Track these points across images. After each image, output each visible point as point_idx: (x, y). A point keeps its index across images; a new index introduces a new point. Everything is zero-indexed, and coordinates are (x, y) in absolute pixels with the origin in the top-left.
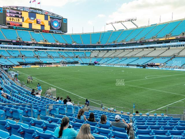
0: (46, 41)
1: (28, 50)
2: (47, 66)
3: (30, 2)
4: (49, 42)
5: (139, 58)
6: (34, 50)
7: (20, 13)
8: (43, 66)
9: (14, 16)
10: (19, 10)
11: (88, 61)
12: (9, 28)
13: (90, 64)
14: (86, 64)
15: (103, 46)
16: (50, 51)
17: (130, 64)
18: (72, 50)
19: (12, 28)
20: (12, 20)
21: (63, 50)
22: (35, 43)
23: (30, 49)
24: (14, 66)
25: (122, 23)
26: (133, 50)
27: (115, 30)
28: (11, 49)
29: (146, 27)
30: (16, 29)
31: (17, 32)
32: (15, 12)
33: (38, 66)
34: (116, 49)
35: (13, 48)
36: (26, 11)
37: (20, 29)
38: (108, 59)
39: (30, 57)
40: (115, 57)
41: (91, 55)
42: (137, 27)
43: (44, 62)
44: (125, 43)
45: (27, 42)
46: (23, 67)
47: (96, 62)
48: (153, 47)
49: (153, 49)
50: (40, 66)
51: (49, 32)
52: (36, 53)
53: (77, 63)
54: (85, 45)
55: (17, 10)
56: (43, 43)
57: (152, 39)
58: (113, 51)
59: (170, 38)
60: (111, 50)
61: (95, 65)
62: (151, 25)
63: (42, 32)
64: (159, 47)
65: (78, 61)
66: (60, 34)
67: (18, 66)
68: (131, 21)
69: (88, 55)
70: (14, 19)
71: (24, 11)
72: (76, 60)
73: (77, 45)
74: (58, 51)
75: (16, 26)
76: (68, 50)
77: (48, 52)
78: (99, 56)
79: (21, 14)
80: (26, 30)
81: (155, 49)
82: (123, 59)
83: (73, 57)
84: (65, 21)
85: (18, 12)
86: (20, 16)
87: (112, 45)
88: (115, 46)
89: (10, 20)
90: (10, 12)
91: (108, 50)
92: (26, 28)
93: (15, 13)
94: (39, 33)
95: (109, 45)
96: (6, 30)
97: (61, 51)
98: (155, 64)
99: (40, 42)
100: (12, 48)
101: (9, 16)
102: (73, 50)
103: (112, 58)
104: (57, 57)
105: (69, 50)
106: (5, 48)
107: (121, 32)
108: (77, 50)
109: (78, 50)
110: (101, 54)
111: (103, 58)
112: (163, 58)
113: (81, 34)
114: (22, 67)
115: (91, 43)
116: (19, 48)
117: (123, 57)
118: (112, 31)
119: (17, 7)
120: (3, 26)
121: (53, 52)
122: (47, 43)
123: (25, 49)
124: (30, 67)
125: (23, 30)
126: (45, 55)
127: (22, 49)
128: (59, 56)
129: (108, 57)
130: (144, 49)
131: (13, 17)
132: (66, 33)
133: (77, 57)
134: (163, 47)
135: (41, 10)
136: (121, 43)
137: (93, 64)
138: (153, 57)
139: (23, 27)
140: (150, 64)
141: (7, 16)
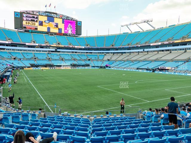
0: (59, 44)
1: (42, 52)
2: (57, 68)
3: (46, 6)
4: (62, 45)
5: (151, 61)
6: (47, 52)
8: (53, 68)
10: (35, 15)
11: (100, 64)
13: (101, 67)
14: (97, 67)
15: (117, 49)
16: (63, 53)
17: (140, 68)
18: (85, 53)
19: (28, 31)
20: (28, 24)
21: (76, 52)
22: (48, 45)
23: (44, 51)
25: (138, 24)
26: (148, 53)
27: (131, 32)
28: (26, 52)
29: (163, 29)
30: (32, 32)
31: (32, 35)
32: (31, 16)
33: (48, 68)
34: (130, 52)
35: (28, 51)
36: (41, 15)
37: (35, 33)
38: (120, 62)
39: (43, 60)
40: (127, 60)
41: (104, 58)
42: (154, 29)
43: (55, 64)
44: (139, 46)
46: (34, 69)
47: (108, 65)
48: (168, 50)
49: (169, 52)
50: (50, 68)
51: (63, 35)
52: (49, 55)
53: (88, 65)
54: (98, 48)
55: (33, 14)
56: (55, 46)
57: (168, 41)
58: (127, 54)
59: (186, 40)
60: (125, 53)
61: (106, 68)
62: (169, 26)
63: (56, 35)
64: (175, 50)
65: (90, 64)
66: (74, 37)
67: (29, 67)
68: (147, 22)
69: (101, 58)
70: (30, 22)
71: (39, 15)
72: (88, 62)
73: (90, 47)
74: (71, 53)
75: (31, 29)
76: (81, 53)
77: (61, 54)
78: (112, 59)
80: (41, 33)
81: (171, 52)
82: (135, 62)
83: (85, 60)
84: (79, 24)
85: (34, 16)
87: (126, 48)
88: (129, 49)
89: (26, 24)
90: (26, 17)
91: (122, 53)
92: (41, 31)
94: (53, 35)
95: (123, 48)
96: (22, 34)
97: (74, 53)
98: (166, 68)
99: (53, 44)
100: (26, 50)
101: (26, 20)
102: (87, 53)
103: (125, 61)
104: (69, 60)
105: (83, 53)
106: (20, 50)
107: (137, 34)
108: (90, 53)
109: (92, 53)
110: (115, 57)
111: (115, 61)
112: (176, 62)
113: (95, 37)
114: (32, 69)
115: (105, 46)
116: (33, 51)
117: (135, 61)
118: (128, 33)
119: (33, 12)
120: (20, 29)
121: (66, 54)
122: (60, 46)
123: (39, 51)
124: (40, 69)
125: (38, 33)
126: (57, 58)
127: (36, 51)
128: (71, 59)
129: (120, 61)
130: (159, 52)
131: (29, 21)
132: (80, 36)
133: (89, 60)
134: (179, 50)
135: (56, 14)
136: (135, 46)
137: (104, 67)
138: (166, 60)
140: (161, 68)
141: (24, 20)
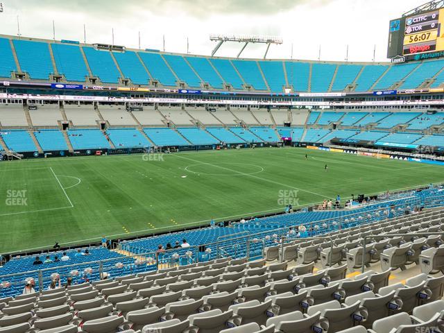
7: (434, 16)
9: (420, 28)
12: (406, 61)
24: (311, 144)
45: (403, 90)
79: (437, 17)
86: (433, 25)
93: (424, 21)
139: (437, 49)
